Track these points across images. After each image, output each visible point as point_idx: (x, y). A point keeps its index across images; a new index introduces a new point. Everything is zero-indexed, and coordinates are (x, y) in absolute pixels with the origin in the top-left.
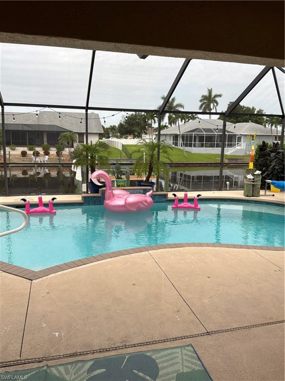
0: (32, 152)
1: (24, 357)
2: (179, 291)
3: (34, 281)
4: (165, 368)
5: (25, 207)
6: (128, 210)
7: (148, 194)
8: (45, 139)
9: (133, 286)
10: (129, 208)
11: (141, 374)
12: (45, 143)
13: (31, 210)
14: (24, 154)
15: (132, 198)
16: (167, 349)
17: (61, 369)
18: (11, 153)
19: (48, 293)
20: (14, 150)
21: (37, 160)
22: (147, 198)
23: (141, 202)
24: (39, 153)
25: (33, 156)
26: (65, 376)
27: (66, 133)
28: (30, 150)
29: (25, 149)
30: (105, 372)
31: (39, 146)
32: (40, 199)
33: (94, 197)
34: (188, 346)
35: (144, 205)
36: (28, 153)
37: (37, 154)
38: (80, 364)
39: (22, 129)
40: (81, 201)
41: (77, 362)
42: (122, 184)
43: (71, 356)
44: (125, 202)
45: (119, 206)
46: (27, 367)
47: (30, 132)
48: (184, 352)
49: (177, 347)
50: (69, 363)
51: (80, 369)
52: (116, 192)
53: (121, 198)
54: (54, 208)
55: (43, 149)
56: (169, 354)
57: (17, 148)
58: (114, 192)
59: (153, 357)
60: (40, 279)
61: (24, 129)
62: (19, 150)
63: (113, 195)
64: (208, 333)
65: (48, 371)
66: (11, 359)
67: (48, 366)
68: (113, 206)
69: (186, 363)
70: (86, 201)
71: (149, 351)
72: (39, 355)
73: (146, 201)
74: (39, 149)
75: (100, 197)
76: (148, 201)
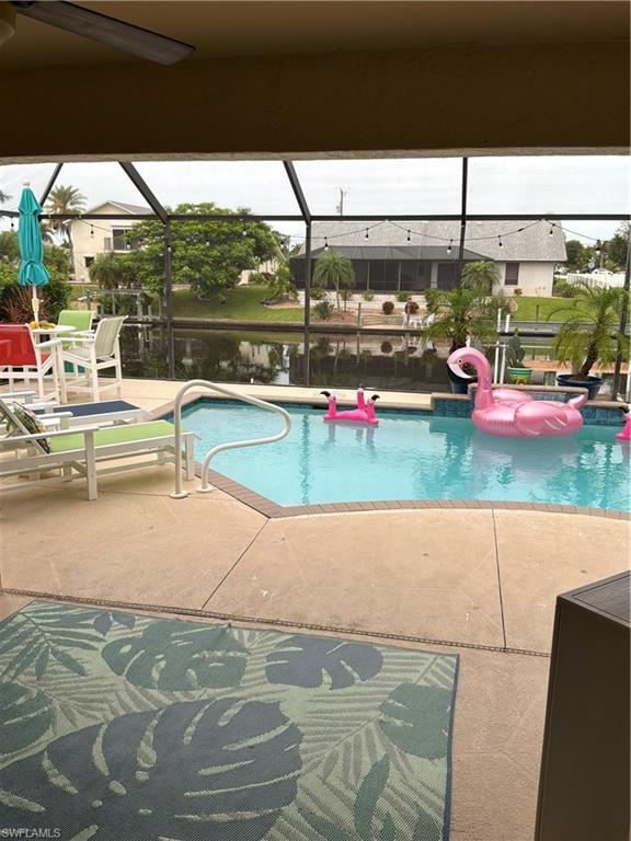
0: (403, 305)
1: (207, 609)
2: (502, 579)
3: (272, 520)
4: (391, 671)
5: (327, 409)
6: (521, 432)
7: (573, 402)
8: (434, 278)
9: (423, 557)
10: (522, 428)
11: (349, 668)
12: (434, 286)
13: (339, 414)
14: (388, 308)
15: (532, 409)
16: (413, 650)
17: (246, 634)
18: (362, 306)
19: (283, 539)
20: (370, 300)
21: (411, 321)
22: (571, 410)
23: (552, 419)
24: (417, 307)
25: (404, 313)
26: (246, 642)
27: (477, 263)
28: (401, 300)
29: (392, 298)
30: (300, 652)
31: (418, 291)
32: (360, 396)
33: (456, 400)
34: (452, 655)
35: (559, 425)
36: (396, 306)
37: (413, 309)
38: (272, 634)
39: (390, 258)
40: (429, 408)
41: (272, 630)
42: (520, 377)
43: (268, 622)
44: (515, 416)
45: (502, 423)
46: (205, 620)
47: (405, 262)
48: (439, 661)
49: (430, 653)
50: (258, 630)
51: (269, 639)
52: (503, 393)
53: (508, 406)
54: (377, 415)
55: (427, 299)
56: (412, 658)
57: (376, 296)
58: (496, 393)
59: (383, 654)
60: (283, 519)
61: (395, 258)
62: (381, 299)
63: (493, 400)
64: (505, 650)
65: (228, 631)
66: (191, 607)
67: (230, 625)
68: (490, 422)
69: (429, 676)
70: (439, 408)
71: (379, 645)
72: (228, 611)
73: (564, 418)
74: (419, 300)
75: (467, 401)
76: (569, 418)
